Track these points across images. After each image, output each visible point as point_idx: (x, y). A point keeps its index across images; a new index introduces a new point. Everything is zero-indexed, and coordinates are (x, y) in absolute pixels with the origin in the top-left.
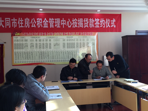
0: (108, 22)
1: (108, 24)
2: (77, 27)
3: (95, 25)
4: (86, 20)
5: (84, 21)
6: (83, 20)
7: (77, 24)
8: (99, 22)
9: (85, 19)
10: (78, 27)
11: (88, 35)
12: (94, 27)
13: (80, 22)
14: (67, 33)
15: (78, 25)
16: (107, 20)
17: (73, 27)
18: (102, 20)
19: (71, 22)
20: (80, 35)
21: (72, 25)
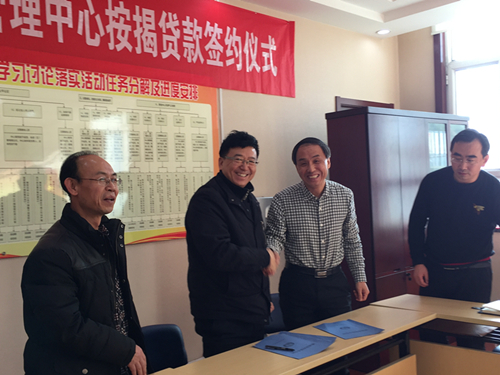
0: (253, 45)
1: (254, 56)
2: (130, 48)
3: (206, 54)
4: (167, 20)
5: (162, 24)
6: (157, 19)
7: (131, 34)
8: (222, 42)
9: (164, 14)
10: (134, 50)
11: (180, 95)
12: (202, 60)
13: (141, 25)
14: (80, 76)
15: (132, 40)
16: (250, 37)
17: (111, 46)
18: (231, 33)
19: (98, 17)
20: (143, 92)
21: (107, 35)
